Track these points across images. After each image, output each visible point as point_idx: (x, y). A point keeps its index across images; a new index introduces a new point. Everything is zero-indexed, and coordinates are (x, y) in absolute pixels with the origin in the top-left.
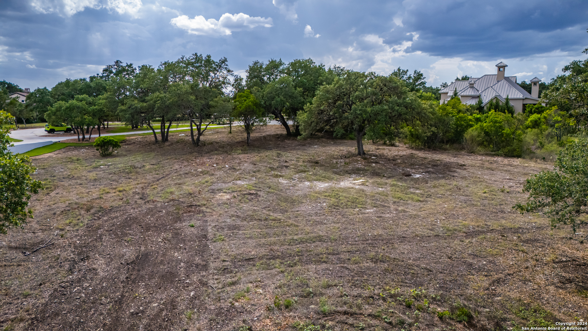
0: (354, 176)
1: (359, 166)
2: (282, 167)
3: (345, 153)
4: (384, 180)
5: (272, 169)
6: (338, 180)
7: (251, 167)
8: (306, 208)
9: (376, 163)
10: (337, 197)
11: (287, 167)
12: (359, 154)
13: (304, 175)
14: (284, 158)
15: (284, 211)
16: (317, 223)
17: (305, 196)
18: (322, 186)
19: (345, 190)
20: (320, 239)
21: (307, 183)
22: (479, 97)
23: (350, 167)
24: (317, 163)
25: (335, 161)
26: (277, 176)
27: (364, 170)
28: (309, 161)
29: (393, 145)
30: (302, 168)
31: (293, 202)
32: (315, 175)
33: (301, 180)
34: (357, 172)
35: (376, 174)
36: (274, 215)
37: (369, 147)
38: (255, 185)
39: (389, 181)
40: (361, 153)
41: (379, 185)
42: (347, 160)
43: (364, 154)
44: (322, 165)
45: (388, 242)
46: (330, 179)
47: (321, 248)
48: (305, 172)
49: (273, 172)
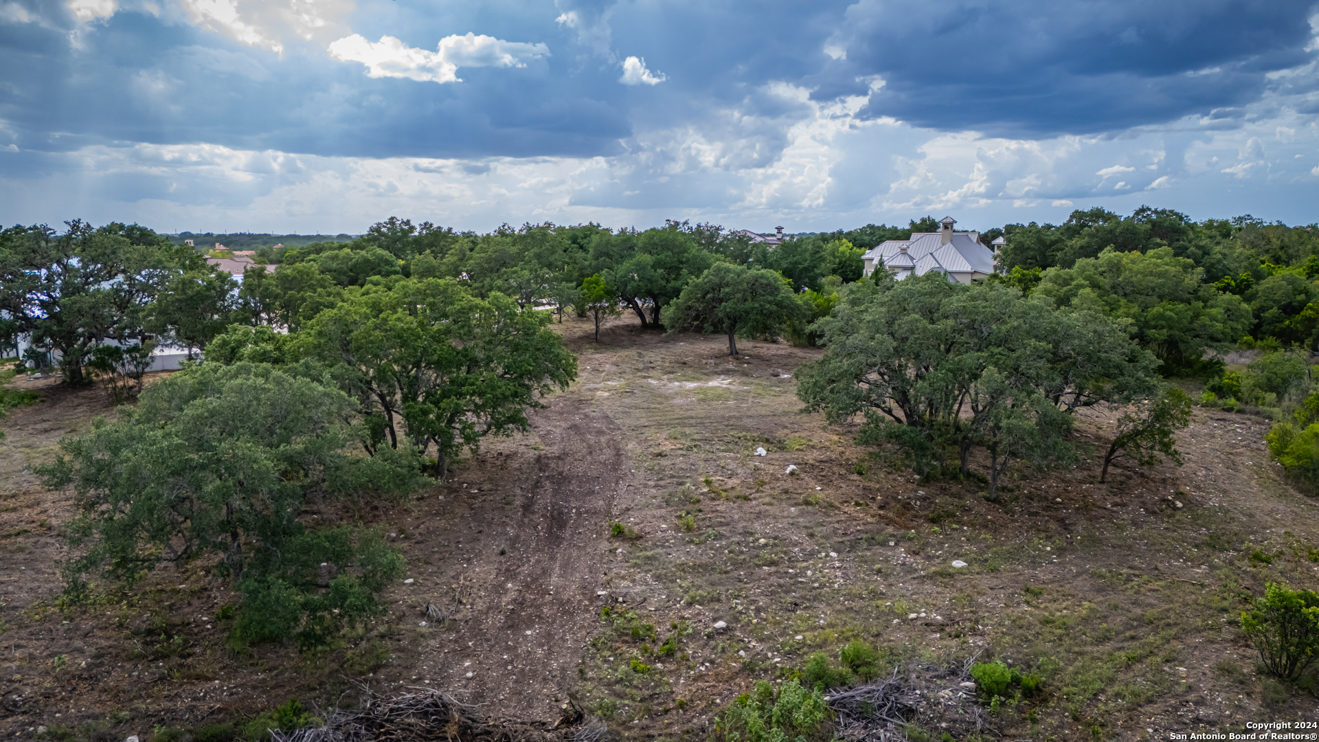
0: (722, 377)
1: (731, 366)
2: (648, 368)
3: (716, 351)
4: (751, 380)
5: (638, 370)
6: (707, 381)
7: (614, 368)
8: (678, 401)
9: (748, 363)
10: (705, 394)
11: (653, 368)
12: (731, 354)
13: (672, 376)
14: (646, 359)
15: (660, 403)
16: (688, 410)
17: (677, 394)
18: (691, 385)
19: (712, 388)
20: (692, 418)
21: (677, 384)
22: (912, 268)
23: (720, 368)
24: (685, 364)
25: (704, 361)
26: (645, 377)
27: (734, 371)
28: (676, 362)
29: (774, 342)
30: (669, 369)
31: (667, 398)
32: (684, 376)
33: (670, 380)
34: (727, 372)
35: (745, 374)
36: (653, 406)
37: (743, 344)
38: (628, 385)
39: (756, 381)
40: (734, 353)
41: (745, 384)
42: (718, 361)
43: (737, 353)
44: (691, 367)
45: (740, 418)
46: (698, 379)
47: (693, 421)
48: (673, 373)
49: (639, 374)
